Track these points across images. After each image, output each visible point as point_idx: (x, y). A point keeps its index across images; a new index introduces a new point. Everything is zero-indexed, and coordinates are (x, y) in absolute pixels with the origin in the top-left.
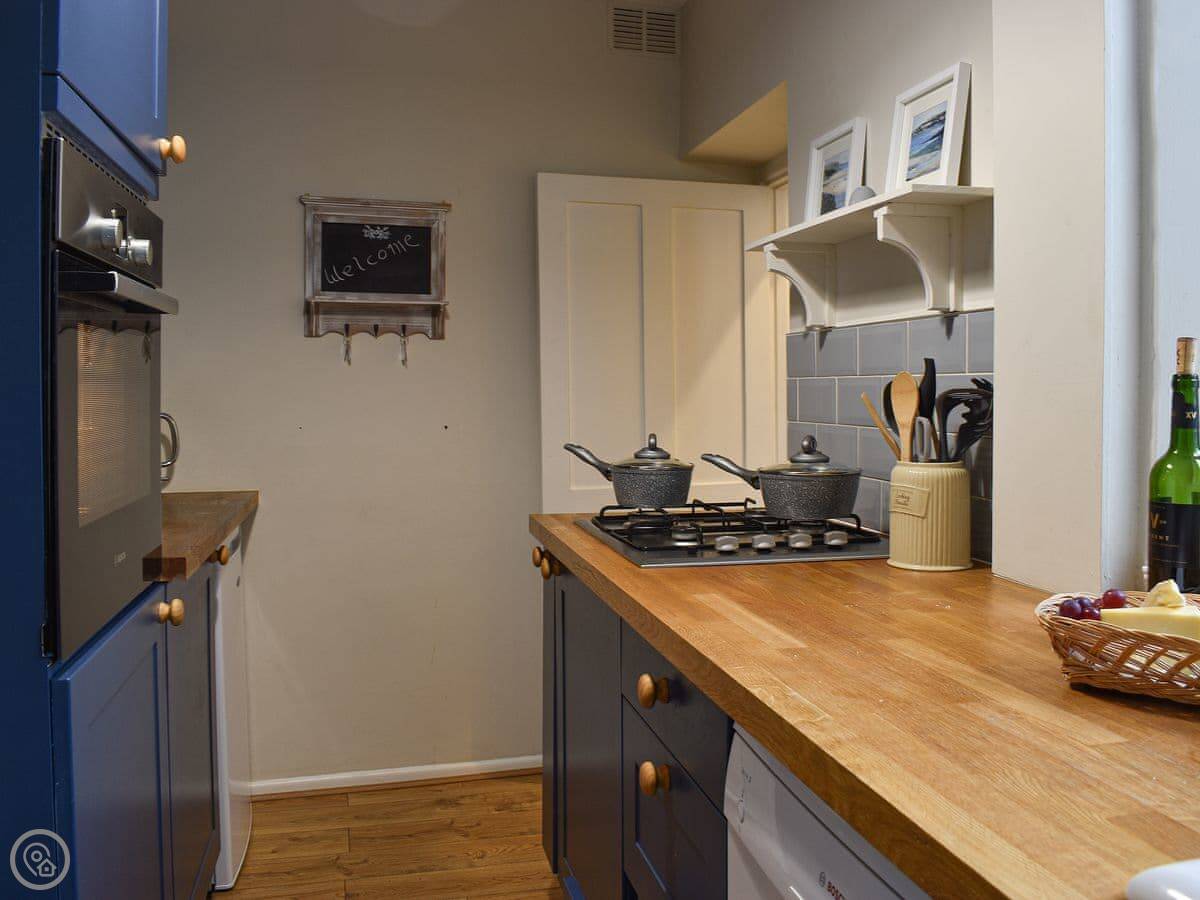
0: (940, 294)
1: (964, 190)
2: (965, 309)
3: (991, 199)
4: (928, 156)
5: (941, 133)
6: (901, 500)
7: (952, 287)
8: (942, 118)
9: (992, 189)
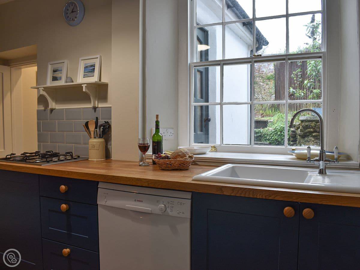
0: (94, 103)
1: (100, 82)
2: (99, 107)
3: (108, 84)
4: (90, 73)
5: (94, 69)
6: (94, 147)
7: (96, 102)
8: (94, 66)
9: (108, 83)
